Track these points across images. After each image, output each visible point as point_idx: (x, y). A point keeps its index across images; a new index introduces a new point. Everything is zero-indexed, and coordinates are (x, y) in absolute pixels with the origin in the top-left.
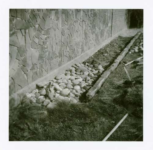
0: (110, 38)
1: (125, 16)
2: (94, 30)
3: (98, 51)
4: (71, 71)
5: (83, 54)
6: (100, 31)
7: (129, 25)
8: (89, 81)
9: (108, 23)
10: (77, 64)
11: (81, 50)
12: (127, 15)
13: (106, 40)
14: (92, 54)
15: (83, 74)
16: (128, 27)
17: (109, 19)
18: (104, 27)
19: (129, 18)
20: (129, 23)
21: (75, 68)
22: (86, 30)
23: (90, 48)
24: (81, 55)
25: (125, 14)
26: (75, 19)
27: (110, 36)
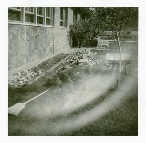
0: (52, 54)
1: (67, 38)
2: (37, 47)
3: (42, 63)
4: (17, 74)
5: (28, 64)
6: (43, 48)
7: (72, 45)
8: (30, 79)
9: (50, 42)
10: (22, 70)
11: (26, 61)
12: (69, 37)
13: (49, 56)
14: (36, 65)
15: (26, 75)
16: (70, 47)
17: (50, 39)
18: (46, 45)
19: (72, 39)
20: (71, 43)
21: (21, 72)
22: (30, 47)
23: (34, 60)
24: (26, 65)
25: (66, 36)
26: (20, 39)
27: (53, 53)
